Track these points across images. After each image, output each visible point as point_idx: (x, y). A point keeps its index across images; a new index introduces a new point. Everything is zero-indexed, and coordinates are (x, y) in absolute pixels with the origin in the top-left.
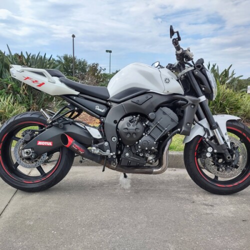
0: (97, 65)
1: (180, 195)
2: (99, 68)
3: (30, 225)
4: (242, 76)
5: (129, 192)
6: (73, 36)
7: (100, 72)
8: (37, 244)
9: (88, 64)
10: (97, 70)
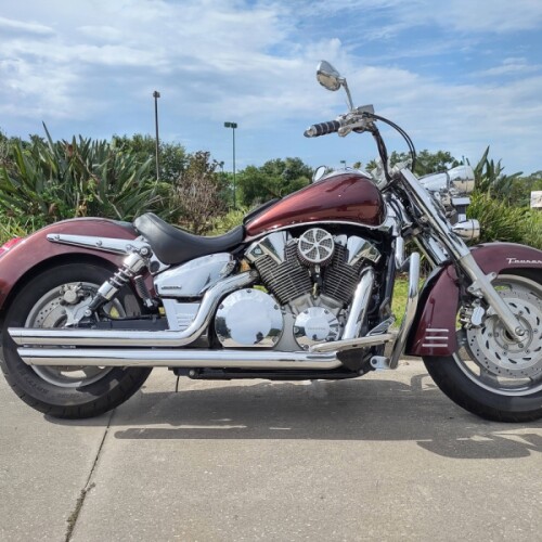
0: (207, 154)
1: (424, 408)
2: (210, 161)
3: (160, 463)
4: (521, 173)
5: (327, 403)
6: (156, 95)
7: (213, 169)
8: (184, 491)
9: (186, 153)
10: (207, 165)
